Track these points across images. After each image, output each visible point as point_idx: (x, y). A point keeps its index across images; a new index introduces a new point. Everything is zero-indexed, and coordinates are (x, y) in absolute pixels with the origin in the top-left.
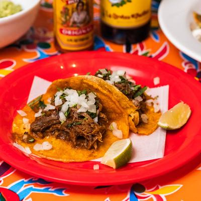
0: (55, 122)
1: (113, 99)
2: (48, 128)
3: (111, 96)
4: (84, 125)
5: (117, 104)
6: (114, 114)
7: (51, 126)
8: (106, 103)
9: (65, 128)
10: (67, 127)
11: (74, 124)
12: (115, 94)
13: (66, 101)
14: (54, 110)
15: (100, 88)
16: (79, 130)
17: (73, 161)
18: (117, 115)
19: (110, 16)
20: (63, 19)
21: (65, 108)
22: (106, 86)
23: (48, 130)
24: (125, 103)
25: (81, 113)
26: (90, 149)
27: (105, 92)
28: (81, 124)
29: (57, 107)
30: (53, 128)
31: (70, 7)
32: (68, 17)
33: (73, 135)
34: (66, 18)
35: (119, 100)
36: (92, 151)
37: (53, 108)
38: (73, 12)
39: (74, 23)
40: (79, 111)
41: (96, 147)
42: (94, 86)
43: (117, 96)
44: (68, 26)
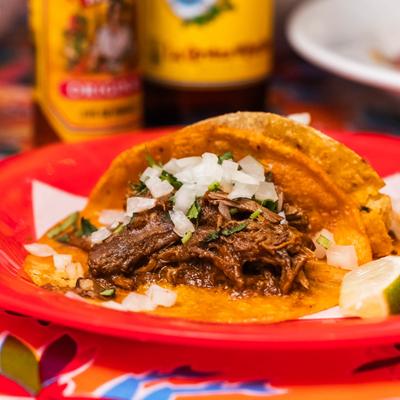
0: (161, 241)
1: (312, 166)
2: (142, 261)
3: (305, 159)
4: (256, 230)
5: (327, 178)
6: (315, 213)
7: (150, 255)
8: (293, 184)
9: (199, 250)
10: (204, 245)
11: (226, 232)
12: (318, 151)
13: (181, 184)
14: (150, 212)
15: (269, 142)
16: (244, 246)
17: (254, 320)
18: (325, 214)
19: (177, 57)
20: (71, 52)
21: (184, 199)
22: (289, 133)
23: (144, 269)
24: (349, 173)
25: (240, 200)
26: (290, 292)
27: (287, 149)
28: (245, 230)
29: (159, 199)
30: (157, 259)
31: (90, 14)
32: (84, 45)
33: (230, 262)
34: (77, 48)
35: (331, 166)
36: (295, 296)
37: (150, 203)
38: (98, 27)
39: (102, 60)
40: (233, 195)
41: (305, 283)
42: (251, 139)
43: (325, 157)
44: (85, 71)
